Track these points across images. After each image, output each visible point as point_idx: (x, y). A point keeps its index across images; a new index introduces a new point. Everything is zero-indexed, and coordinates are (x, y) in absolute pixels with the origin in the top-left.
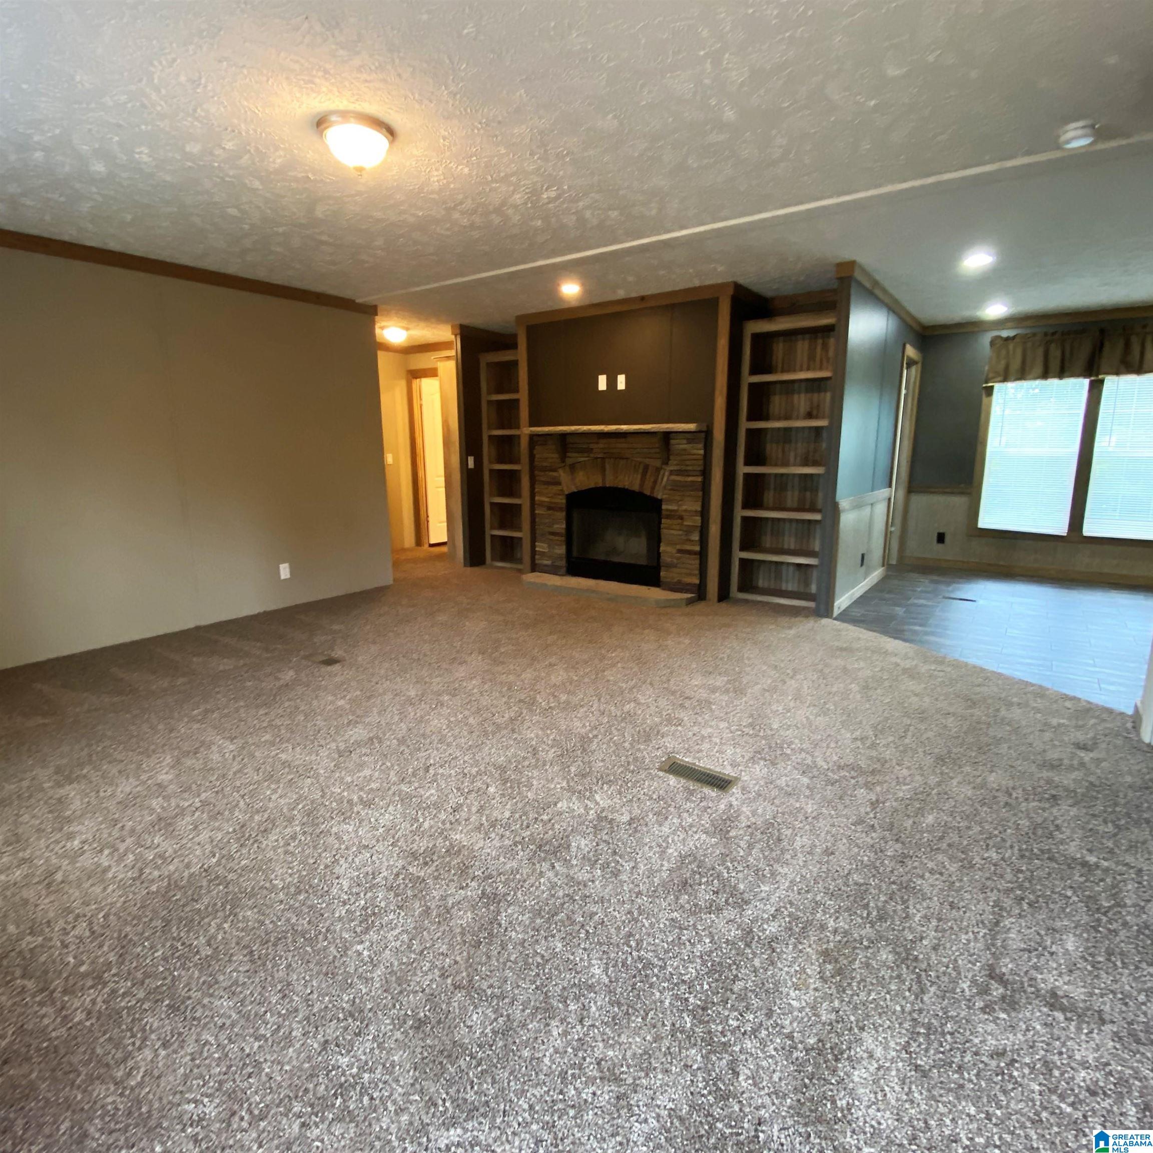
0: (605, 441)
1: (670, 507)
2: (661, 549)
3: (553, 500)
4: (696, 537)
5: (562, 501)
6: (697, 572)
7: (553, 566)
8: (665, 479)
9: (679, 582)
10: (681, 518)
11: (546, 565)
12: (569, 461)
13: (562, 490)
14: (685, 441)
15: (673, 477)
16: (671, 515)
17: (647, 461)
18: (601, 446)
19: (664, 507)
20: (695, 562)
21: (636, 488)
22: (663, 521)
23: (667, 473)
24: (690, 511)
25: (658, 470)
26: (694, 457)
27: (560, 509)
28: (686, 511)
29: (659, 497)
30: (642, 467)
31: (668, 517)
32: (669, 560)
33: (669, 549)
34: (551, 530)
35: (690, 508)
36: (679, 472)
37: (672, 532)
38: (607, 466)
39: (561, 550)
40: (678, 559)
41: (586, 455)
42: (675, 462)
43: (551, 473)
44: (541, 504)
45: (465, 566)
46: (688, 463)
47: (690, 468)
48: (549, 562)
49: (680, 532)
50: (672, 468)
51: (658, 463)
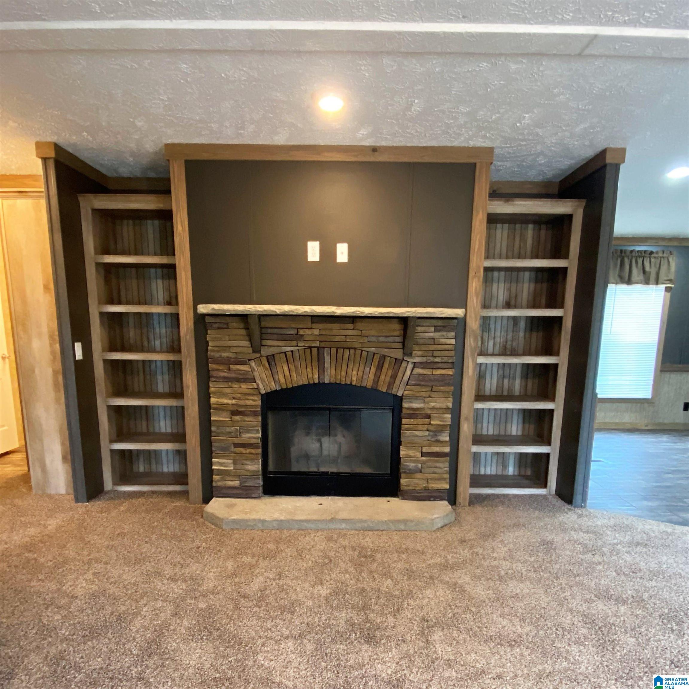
0: (321, 326)
1: (415, 405)
2: (402, 453)
3: (241, 402)
4: (445, 437)
5: (256, 402)
6: (447, 476)
7: (242, 487)
8: (408, 372)
9: (426, 489)
10: (429, 417)
11: (234, 488)
12: (265, 352)
13: (258, 389)
14: (433, 329)
15: (417, 371)
16: (414, 414)
17: (385, 351)
18: (316, 332)
19: (405, 405)
20: (444, 465)
21: (368, 383)
22: (404, 421)
23: (410, 366)
24: (437, 409)
25: (398, 362)
26: (446, 347)
27: (255, 414)
28: (433, 408)
29: (400, 394)
30: (377, 357)
31: (410, 416)
32: (412, 465)
33: (411, 453)
34: (236, 441)
35: (438, 405)
36: (424, 365)
37: (417, 433)
38: (327, 358)
39: (256, 466)
40: (423, 463)
41: (294, 343)
42: (420, 353)
43: (238, 367)
44: (221, 408)
45: (77, 500)
46: (436, 354)
47: (438, 360)
48: (236, 483)
49: (427, 433)
50: (417, 360)
51: (399, 354)
